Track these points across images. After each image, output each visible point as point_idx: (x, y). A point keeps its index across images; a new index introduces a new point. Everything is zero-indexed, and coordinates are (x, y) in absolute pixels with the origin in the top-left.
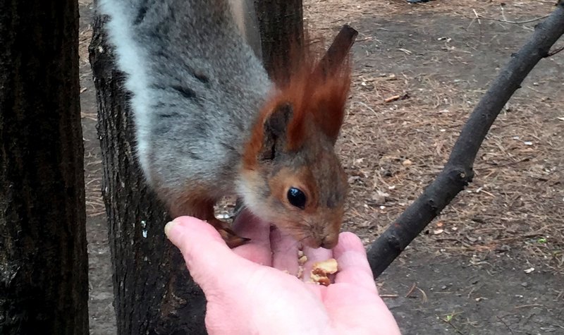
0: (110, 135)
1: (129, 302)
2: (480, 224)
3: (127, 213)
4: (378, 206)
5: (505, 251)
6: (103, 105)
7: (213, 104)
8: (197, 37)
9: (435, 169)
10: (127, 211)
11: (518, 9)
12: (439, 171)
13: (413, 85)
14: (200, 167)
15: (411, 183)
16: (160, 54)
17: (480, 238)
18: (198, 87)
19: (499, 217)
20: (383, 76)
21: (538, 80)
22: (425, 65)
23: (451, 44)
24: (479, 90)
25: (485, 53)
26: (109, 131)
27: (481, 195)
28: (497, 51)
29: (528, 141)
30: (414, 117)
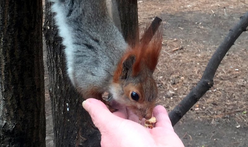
0: (52, 66)
1: (61, 140)
2: (215, 106)
3: (60, 100)
4: (169, 97)
5: (227, 118)
6: (49, 52)
7: (101, 52)
8: (94, 23)
9: (195, 81)
10: (60, 99)
11: (231, 10)
12: (197, 82)
13: (185, 43)
14: (95, 79)
15: (184, 87)
16: (78, 30)
17: (216, 112)
18: (95, 44)
19: (224, 102)
20: (171, 40)
21: (240, 42)
22: (190, 35)
23: (201, 25)
24: (214, 46)
25: (216, 30)
26: (52, 64)
27: (216, 93)
28: (222, 28)
29: (237, 68)
30: (185, 58)
